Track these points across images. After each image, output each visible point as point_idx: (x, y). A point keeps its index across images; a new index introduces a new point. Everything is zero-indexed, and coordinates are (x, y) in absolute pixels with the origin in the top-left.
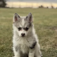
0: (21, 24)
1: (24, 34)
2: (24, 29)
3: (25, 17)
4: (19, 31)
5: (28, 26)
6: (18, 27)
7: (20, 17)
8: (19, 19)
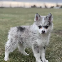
0: (41, 23)
1: (44, 31)
2: (44, 27)
3: (45, 17)
4: (40, 29)
5: (47, 24)
6: (39, 25)
7: (41, 16)
8: (40, 18)
